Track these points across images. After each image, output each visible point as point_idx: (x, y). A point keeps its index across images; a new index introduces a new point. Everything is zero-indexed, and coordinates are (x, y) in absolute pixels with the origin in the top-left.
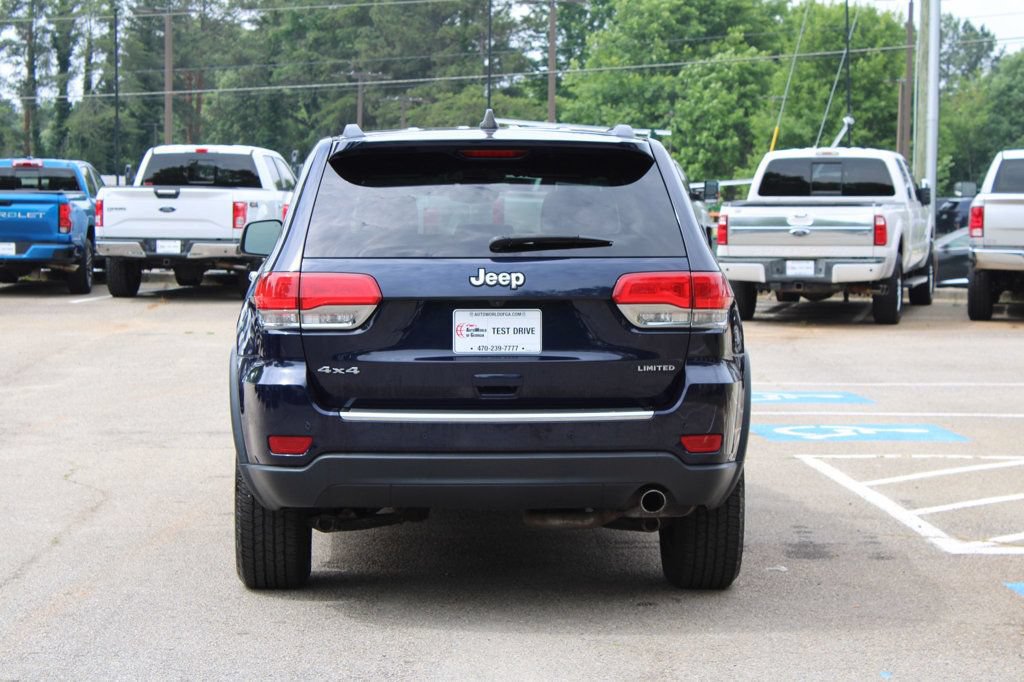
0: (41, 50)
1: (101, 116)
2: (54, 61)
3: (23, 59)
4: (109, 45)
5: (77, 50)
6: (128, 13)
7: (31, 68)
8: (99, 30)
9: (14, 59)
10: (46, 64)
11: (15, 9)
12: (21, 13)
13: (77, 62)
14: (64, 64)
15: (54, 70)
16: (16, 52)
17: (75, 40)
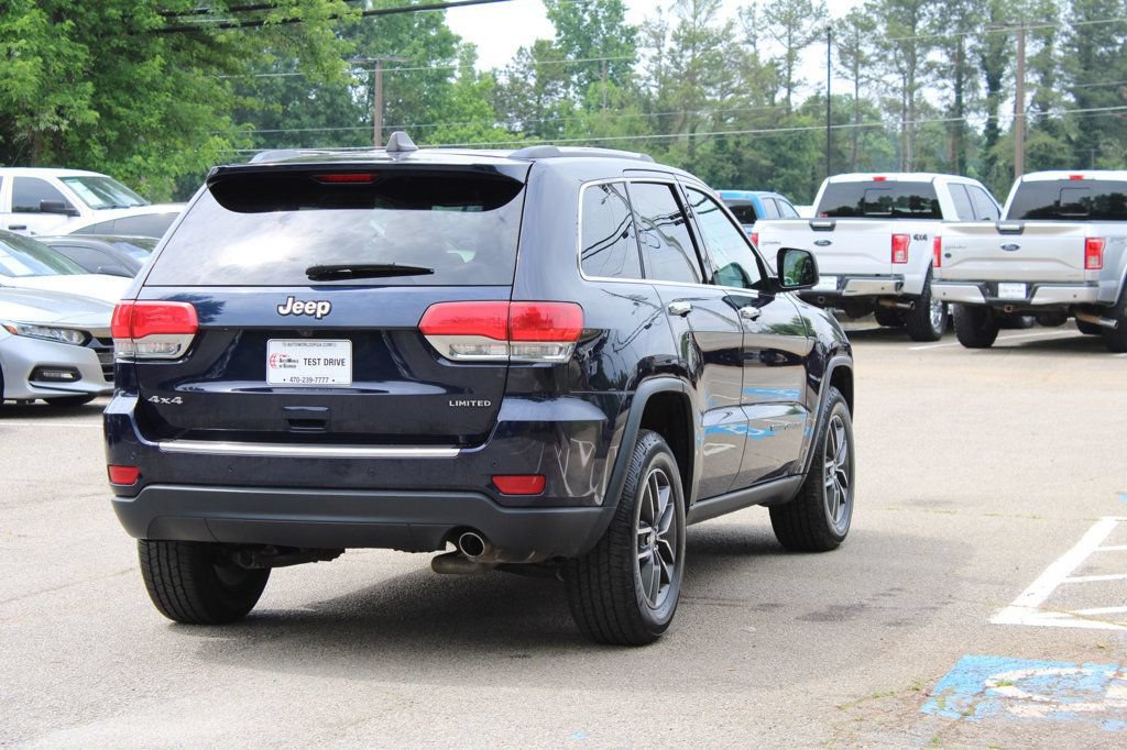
0: (971, 72)
1: (1029, 142)
2: (983, 83)
3: (951, 83)
4: (1044, 65)
5: (1008, 71)
6: (1067, 27)
7: (958, 89)
8: (1033, 48)
9: (941, 82)
10: (974, 87)
11: (942, 28)
12: (948, 33)
13: (1008, 84)
14: (994, 85)
15: (983, 93)
16: (942, 75)
17: (1006, 60)
